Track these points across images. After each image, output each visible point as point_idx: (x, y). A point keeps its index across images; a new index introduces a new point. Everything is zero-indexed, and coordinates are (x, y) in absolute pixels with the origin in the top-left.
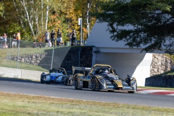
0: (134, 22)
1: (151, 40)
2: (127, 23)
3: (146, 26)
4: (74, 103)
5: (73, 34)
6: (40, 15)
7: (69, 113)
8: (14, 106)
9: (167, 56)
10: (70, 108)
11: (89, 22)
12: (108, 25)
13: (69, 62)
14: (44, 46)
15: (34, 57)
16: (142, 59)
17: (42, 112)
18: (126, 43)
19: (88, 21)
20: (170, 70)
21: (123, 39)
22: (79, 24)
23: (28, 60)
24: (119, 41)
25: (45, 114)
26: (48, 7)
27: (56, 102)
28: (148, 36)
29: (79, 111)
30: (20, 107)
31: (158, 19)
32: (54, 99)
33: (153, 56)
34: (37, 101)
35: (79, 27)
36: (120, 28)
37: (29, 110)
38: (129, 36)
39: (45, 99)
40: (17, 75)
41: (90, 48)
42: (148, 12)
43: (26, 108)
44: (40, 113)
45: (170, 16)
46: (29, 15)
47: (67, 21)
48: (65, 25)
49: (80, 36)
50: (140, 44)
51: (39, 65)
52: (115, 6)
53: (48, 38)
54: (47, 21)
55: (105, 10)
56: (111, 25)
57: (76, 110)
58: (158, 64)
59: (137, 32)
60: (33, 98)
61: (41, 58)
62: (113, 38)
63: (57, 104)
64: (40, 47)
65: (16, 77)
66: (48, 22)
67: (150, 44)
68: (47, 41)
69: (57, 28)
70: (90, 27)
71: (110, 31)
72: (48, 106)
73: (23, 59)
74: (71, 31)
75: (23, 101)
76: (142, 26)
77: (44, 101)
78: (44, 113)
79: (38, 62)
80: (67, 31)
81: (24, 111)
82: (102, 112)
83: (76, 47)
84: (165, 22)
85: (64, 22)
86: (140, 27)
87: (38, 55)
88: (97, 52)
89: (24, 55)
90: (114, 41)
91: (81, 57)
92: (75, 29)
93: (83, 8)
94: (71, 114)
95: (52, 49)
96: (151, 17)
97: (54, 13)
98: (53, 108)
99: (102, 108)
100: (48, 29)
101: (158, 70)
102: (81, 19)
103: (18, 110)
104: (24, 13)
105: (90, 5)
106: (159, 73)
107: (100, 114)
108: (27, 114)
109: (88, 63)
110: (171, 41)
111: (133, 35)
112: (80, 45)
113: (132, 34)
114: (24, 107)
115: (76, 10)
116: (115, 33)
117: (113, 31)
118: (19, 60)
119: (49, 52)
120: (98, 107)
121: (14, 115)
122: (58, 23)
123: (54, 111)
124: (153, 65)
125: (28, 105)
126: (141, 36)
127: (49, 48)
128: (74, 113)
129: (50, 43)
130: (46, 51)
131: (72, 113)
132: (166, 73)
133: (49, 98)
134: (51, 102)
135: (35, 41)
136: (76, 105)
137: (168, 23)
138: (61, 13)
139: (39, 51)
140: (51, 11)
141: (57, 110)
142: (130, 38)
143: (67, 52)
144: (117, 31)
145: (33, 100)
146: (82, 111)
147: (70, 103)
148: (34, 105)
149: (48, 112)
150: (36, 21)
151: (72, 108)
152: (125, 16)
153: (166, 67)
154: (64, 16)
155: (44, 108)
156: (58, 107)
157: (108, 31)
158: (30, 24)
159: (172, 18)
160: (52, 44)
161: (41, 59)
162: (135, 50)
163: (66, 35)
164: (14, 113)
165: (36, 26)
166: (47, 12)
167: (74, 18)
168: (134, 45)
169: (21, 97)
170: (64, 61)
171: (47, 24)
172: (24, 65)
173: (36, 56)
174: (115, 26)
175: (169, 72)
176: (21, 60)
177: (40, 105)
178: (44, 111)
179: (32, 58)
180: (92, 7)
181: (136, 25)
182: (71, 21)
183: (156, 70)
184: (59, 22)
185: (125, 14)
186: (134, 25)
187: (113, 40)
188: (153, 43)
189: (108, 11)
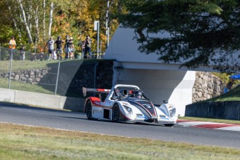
0: (171, 28)
1: (194, 53)
2: (162, 29)
3: (187, 33)
4: (87, 138)
5: (87, 43)
6: (42, 16)
7: (81, 151)
8: (5, 141)
9: (216, 75)
10: (82, 145)
11: (109, 26)
12: (135, 31)
13: (81, 81)
14: (46, 58)
15: (32, 73)
16: (181, 79)
17: (44, 150)
18: (160, 56)
19: (107, 25)
20: (219, 94)
21: (156, 51)
22: (95, 29)
23: (24, 78)
24: (150, 54)
25: (49, 152)
26: (52, 5)
27: (63, 136)
28: (190, 47)
29: (95, 149)
30: (14, 142)
31: (204, 24)
32: (60, 131)
33: (197, 74)
34: (37, 134)
35: (95, 33)
36: (152, 35)
37: (26, 147)
38: (165, 46)
39: (48, 131)
40: (8, 98)
41: (111, 62)
42: (191, 14)
43: (21, 143)
44: (41, 151)
45: (221, 20)
46: (26, 15)
47: (79, 24)
48: (75, 30)
49: (96, 46)
50: (178, 58)
51: (39, 85)
52: (145, 5)
53: (52, 47)
54: (51, 24)
55: (131, 10)
56: (140, 32)
57: (90, 148)
58: (203, 86)
59: (175, 41)
60: (32, 129)
61: (41, 74)
62: (142, 49)
63: (64, 138)
64: (41, 60)
65: (7, 101)
66: (53, 26)
67: (193, 58)
68: (50, 52)
69: (65, 34)
70: (110, 33)
71: (138, 40)
72: (52, 141)
73: (17, 76)
74: (83, 39)
75: (17, 134)
76: (181, 33)
77: (46, 135)
78: (47, 150)
79: (38, 80)
80: (79, 38)
81: (19, 147)
82: (126, 151)
83: (90, 61)
84: (214, 28)
85: (74, 26)
86: (179, 34)
87: (38, 71)
88: (120, 68)
89: (19, 71)
90: (144, 54)
91: (97, 75)
92: (89, 35)
93: (101, 7)
94: (83, 153)
95: (58, 63)
96: (194, 21)
97: (60, 13)
98: (59, 144)
99: (126, 146)
100: (52, 35)
101: (203, 95)
102: (98, 22)
103: (10, 146)
104: (19, 12)
105: (110, 3)
106: (205, 99)
107: (123, 153)
108: (23, 152)
109: (107, 82)
110: (223, 54)
111: (170, 45)
112: (96, 57)
113: (168, 44)
114: (18, 142)
115: (90, 9)
116: (145, 43)
117: (142, 39)
118: (11, 78)
119: (53, 67)
120: (120, 143)
121: (5, 152)
122: (66, 27)
123: (60, 148)
124: (197, 87)
125: (24, 140)
126: (180, 47)
127: (53, 62)
128: (89, 151)
129: (55, 55)
130: (49, 65)
131: (85, 151)
132: (214, 98)
133: (54, 131)
134: (56, 136)
135: (34, 52)
136: (91, 140)
137: (218, 29)
138: (71, 13)
139: (39, 65)
140: (56, 10)
141: (64, 147)
142: (166, 49)
143: (78, 67)
144: (148, 39)
145: (31, 133)
146: (100, 149)
147: (82, 138)
148: (32, 139)
149: (53, 149)
150: (35, 24)
151: (86, 145)
152: (159, 19)
153: (215, 90)
154: (74, 18)
155: (46, 145)
156: (66, 142)
157: (135, 39)
158: (28, 28)
159: (223, 22)
160: (58, 56)
161: (42, 77)
162: (172, 67)
163: (77, 43)
164: (4, 150)
165: (36, 30)
166: (52, 12)
167: (89, 20)
168: (171, 60)
169: (15, 128)
170: (73, 80)
171: (50, 28)
172: (18, 84)
173: (35, 72)
174: (144, 32)
175: (218, 97)
176: (14, 77)
177: (40, 140)
178: (46, 148)
179: (29, 74)
180: (113, 5)
181: (174, 32)
182: (84, 25)
183: (200, 94)
184: (68, 25)
185: (159, 17)
186: (171, 31)
187: (142, 52)
188: (197, 56)
189: (135, 12)
